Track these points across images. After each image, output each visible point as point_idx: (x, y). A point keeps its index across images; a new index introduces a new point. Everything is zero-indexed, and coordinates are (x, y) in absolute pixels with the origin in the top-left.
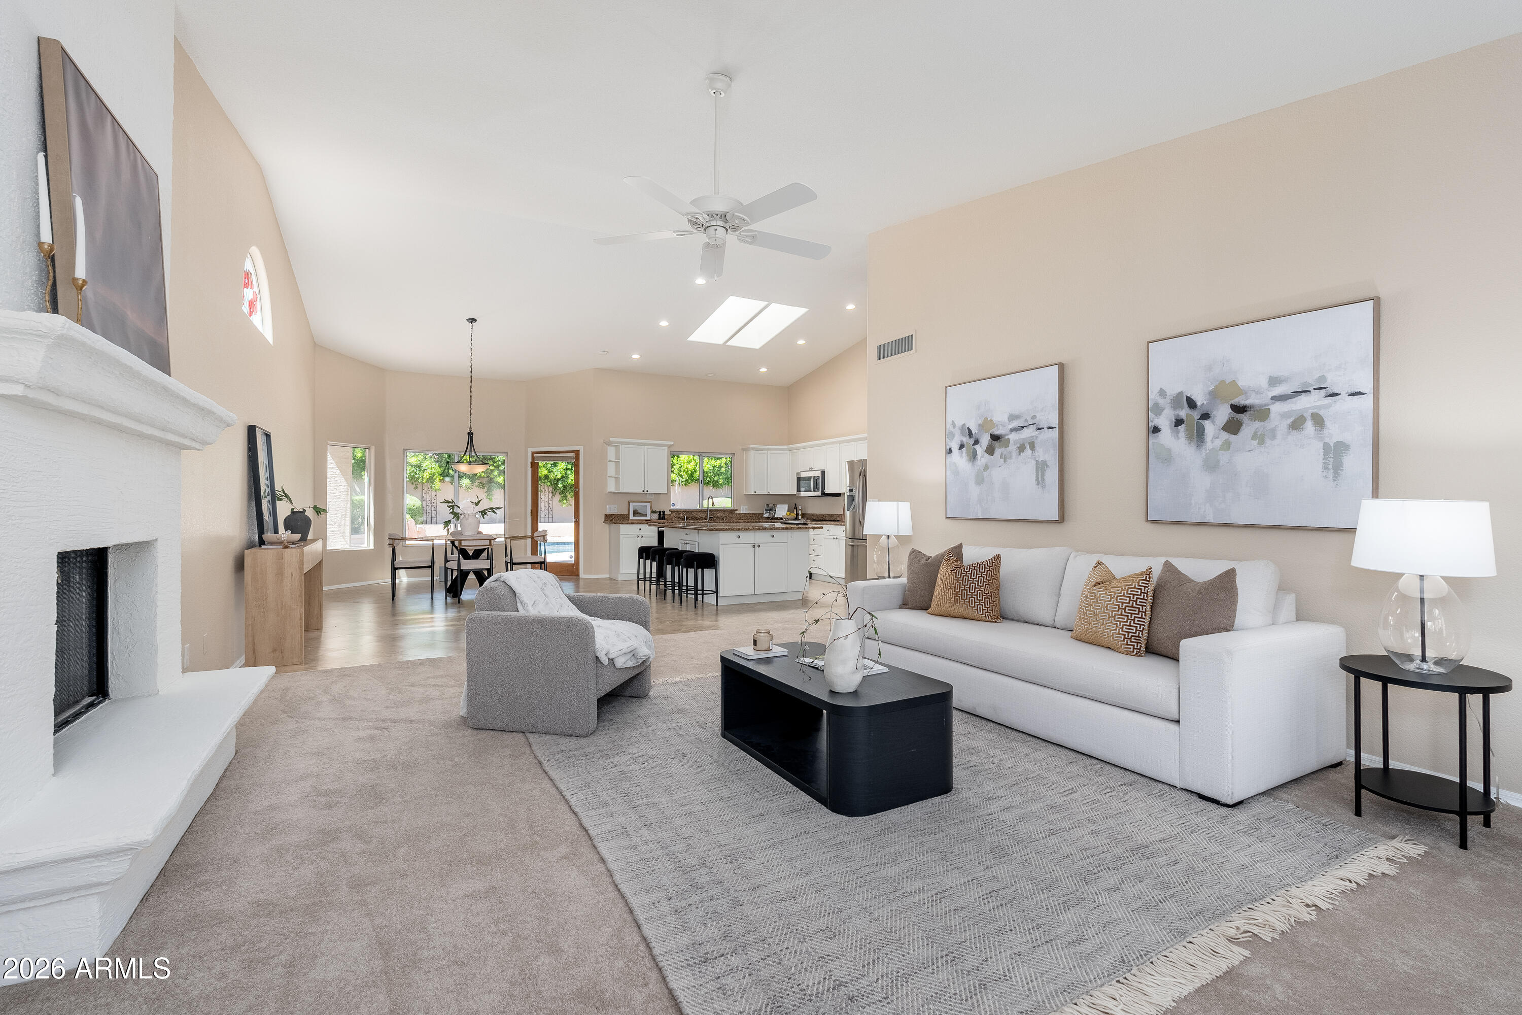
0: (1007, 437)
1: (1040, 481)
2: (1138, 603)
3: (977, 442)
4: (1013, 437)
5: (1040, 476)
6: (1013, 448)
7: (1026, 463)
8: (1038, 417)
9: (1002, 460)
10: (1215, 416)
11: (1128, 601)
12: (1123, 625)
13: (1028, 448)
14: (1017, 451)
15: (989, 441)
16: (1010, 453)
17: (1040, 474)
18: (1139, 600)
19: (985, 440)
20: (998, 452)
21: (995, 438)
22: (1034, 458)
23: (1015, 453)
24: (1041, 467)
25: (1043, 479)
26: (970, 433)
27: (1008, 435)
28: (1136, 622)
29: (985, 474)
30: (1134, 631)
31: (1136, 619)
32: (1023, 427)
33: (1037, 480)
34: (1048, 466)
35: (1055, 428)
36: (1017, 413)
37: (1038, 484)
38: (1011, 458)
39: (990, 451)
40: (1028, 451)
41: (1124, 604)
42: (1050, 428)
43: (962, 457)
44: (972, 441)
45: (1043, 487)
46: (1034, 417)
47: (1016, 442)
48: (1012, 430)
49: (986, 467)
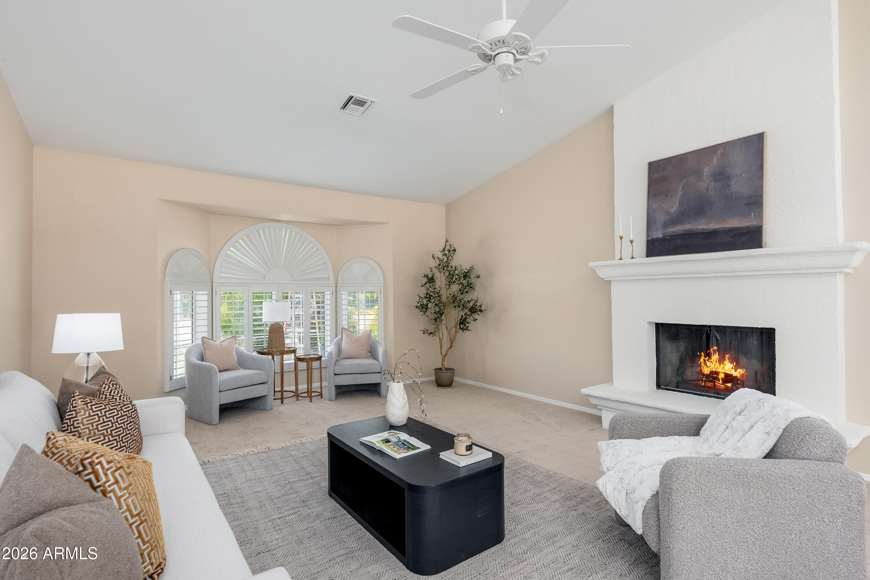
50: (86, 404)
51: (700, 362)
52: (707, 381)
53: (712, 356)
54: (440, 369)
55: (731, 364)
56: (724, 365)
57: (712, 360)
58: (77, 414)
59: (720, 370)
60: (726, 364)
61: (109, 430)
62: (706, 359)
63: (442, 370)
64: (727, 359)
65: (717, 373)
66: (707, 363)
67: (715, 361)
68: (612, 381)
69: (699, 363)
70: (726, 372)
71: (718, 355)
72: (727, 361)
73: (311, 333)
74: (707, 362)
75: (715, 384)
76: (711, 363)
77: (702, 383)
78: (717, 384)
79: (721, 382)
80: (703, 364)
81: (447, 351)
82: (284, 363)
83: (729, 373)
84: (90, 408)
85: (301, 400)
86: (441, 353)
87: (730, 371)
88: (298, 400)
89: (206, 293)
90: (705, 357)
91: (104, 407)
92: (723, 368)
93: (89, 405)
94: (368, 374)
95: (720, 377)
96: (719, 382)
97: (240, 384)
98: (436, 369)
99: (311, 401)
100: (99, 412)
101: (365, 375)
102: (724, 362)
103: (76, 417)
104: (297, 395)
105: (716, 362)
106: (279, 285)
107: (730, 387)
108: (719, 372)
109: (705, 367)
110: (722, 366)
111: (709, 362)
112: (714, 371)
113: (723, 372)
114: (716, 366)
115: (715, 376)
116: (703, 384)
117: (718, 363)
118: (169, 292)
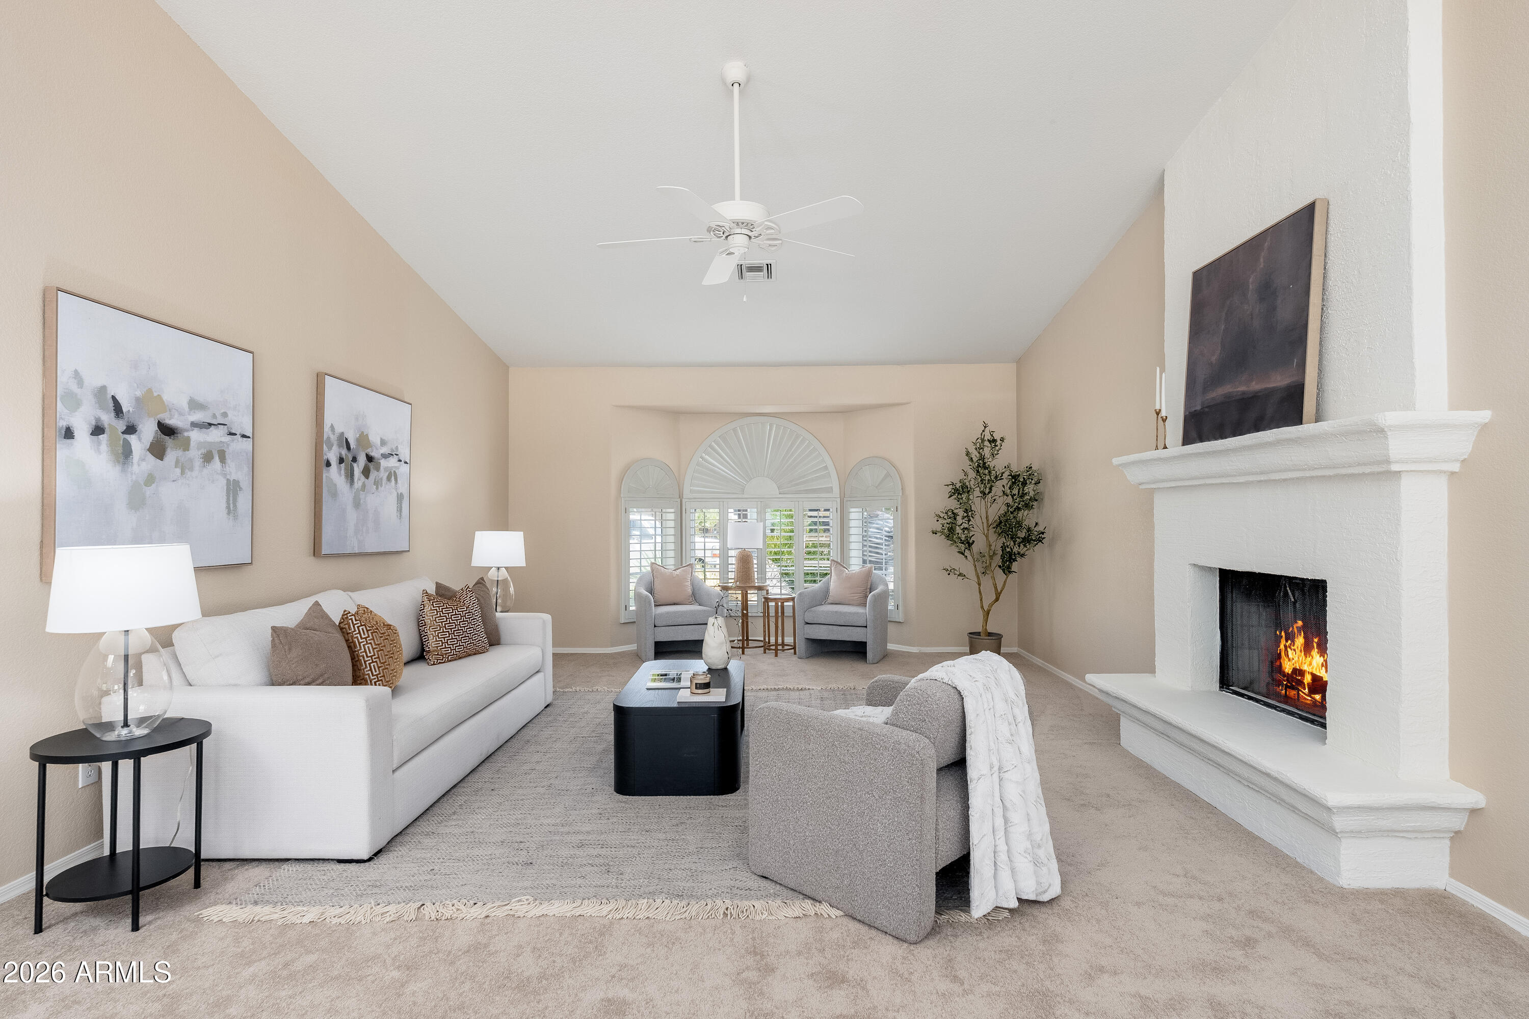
0: (186, 434)
1: (231, 509)
2: (444, 612)
3: (131, 429)
4: (196, 436)
5: (231, 502)
6: (195, 453)
7: (213, 481)
8: (230, 415)
9: (178, 471)
10: (359, 461)
11: (436, 613)
12: (438, 633)
13: (217, 458)
14: (202, 460)
15: (156, 433)
16: (191, 460)
17: (231, 499)
18: (444, 610)
19: (148, 430)
20: (172, 455)
21: (167, 430)
22: (225, 475)
23: (198, 463)
24: (233, 488)
25: (235, 506)
26: (118, 410)
27: (187, 431)
28: (447, 628)
29: (148, 491)
30: (448, 636)
31: (447, 625)
32: (210, 425)
33: (228, 507)
34: (241, 489)
35: (249, 437)
36: (200, 399)
37: (229, 513)
38: (191, 469)
39: (157, 451)
40: (216, 463)
41: (434, 617)
42: (244, 436)
43: (98, 451)
44: (121, 426)
45: (236, 518)
46: (225, 415)
47: (200, 445)
48: (194, 425)
49: (150, 479)
50: (429, 600)
51: (1280, 650)
52: (1289, 687)
53: (1296, 639)
54: (979, 634)
55: (1320, 657)
56: (1311, 657)
57: (1295, 647)
58: (424, 607)
59: (1305, 667)
60: (1314, 656)
61: (443, 623)
62: (1287, 644)
63: (980, 636)
64: (1315, 645)
65: (1301, 673)
66: (1289, 653)
67: (1299, 648)
68: (1155, 672)
69: (1279, 652)
70: (1314, 672)
71: (1304, 638)
72: (1316, 650)
73: (805, 566)
74: (1289, 649)
75: (1298, 693)
76: (1294, 653)
77: (1282, 690)
78: (1302, 694)
79: (1307, 691)
80: (1283, 654)
81: (991, 605)
82: (770, 604)
83: (1318, 674)
84: (431, 603)
85: (768, 653)
86: (982, 607)
87: (1319, 670)
88: (765, 652)
89: (672, 510)
90: (1287, 641)
91: (442, 605)
92: (1310, 664)
93: (431, 601)
94: (849, 627)
95: (1306, 682)
96: (1303, 691)
97: (680, 621)
98: (970, 633)
99: (776, 655)
100: (438, 608)
101: (845, 627)
102: (1311, 652)
103: (423, 609)
104: (766, 647)
105: (1301, 651)
106: (762, 500)
107: (1319, 702)
108: (1305, 671)
109: (1287, 660)
110: (1309, 659)
111: (1292, 650)
112: (1298, 668)
113: (1310, 671)
114: (1301, 659)
115: (1300, 678)
116: (1283, 692)
117: (1303, 653)
118: (623, 511)
